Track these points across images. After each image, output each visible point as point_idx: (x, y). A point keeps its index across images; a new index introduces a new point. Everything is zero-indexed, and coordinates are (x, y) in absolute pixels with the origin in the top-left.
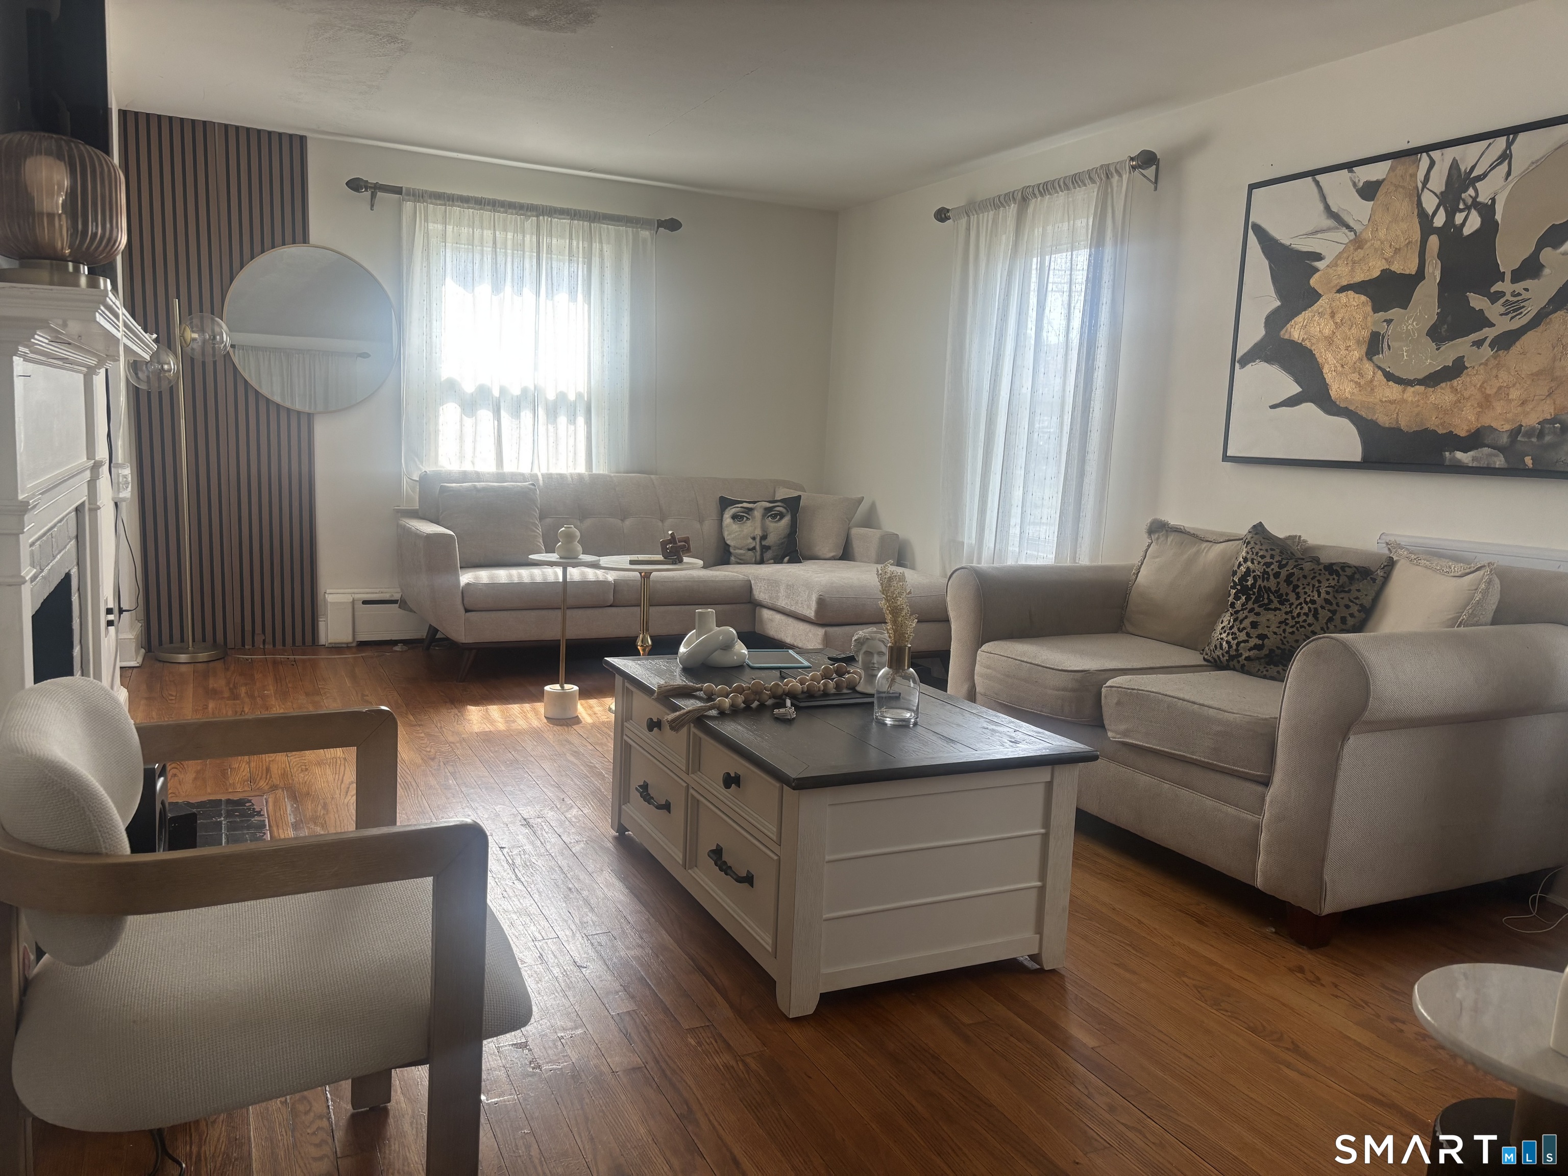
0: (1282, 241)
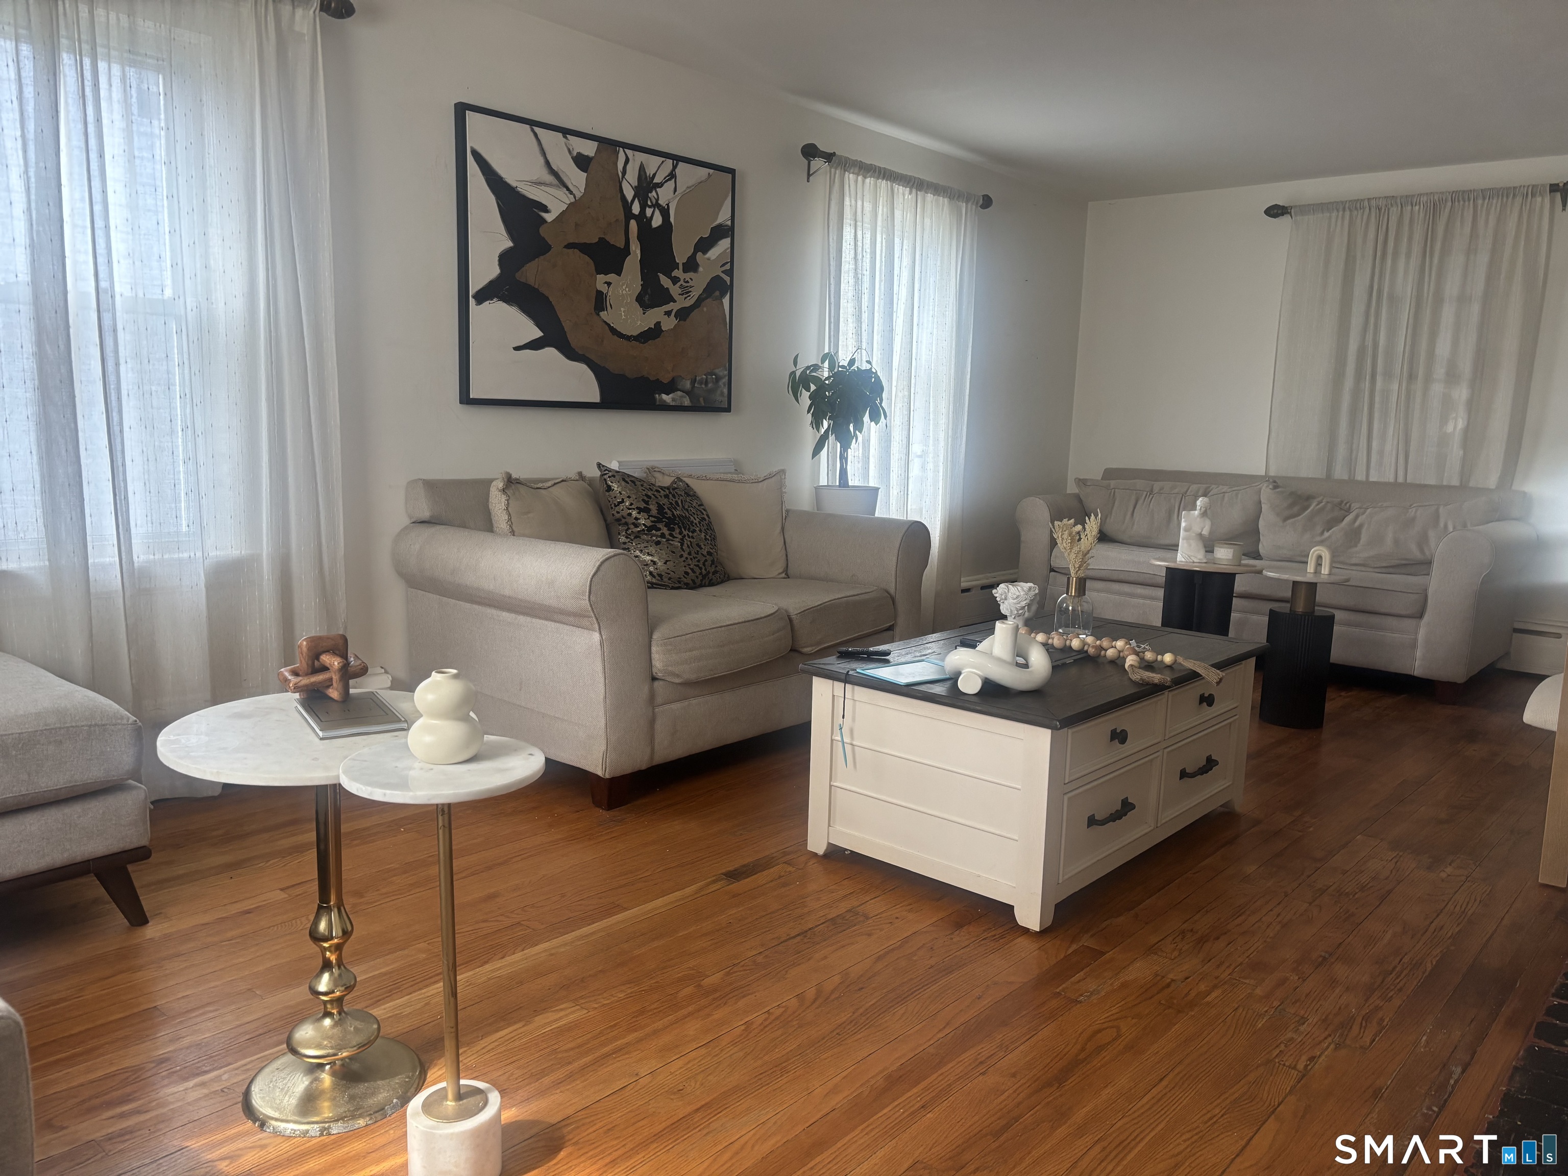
0: (507, 180)
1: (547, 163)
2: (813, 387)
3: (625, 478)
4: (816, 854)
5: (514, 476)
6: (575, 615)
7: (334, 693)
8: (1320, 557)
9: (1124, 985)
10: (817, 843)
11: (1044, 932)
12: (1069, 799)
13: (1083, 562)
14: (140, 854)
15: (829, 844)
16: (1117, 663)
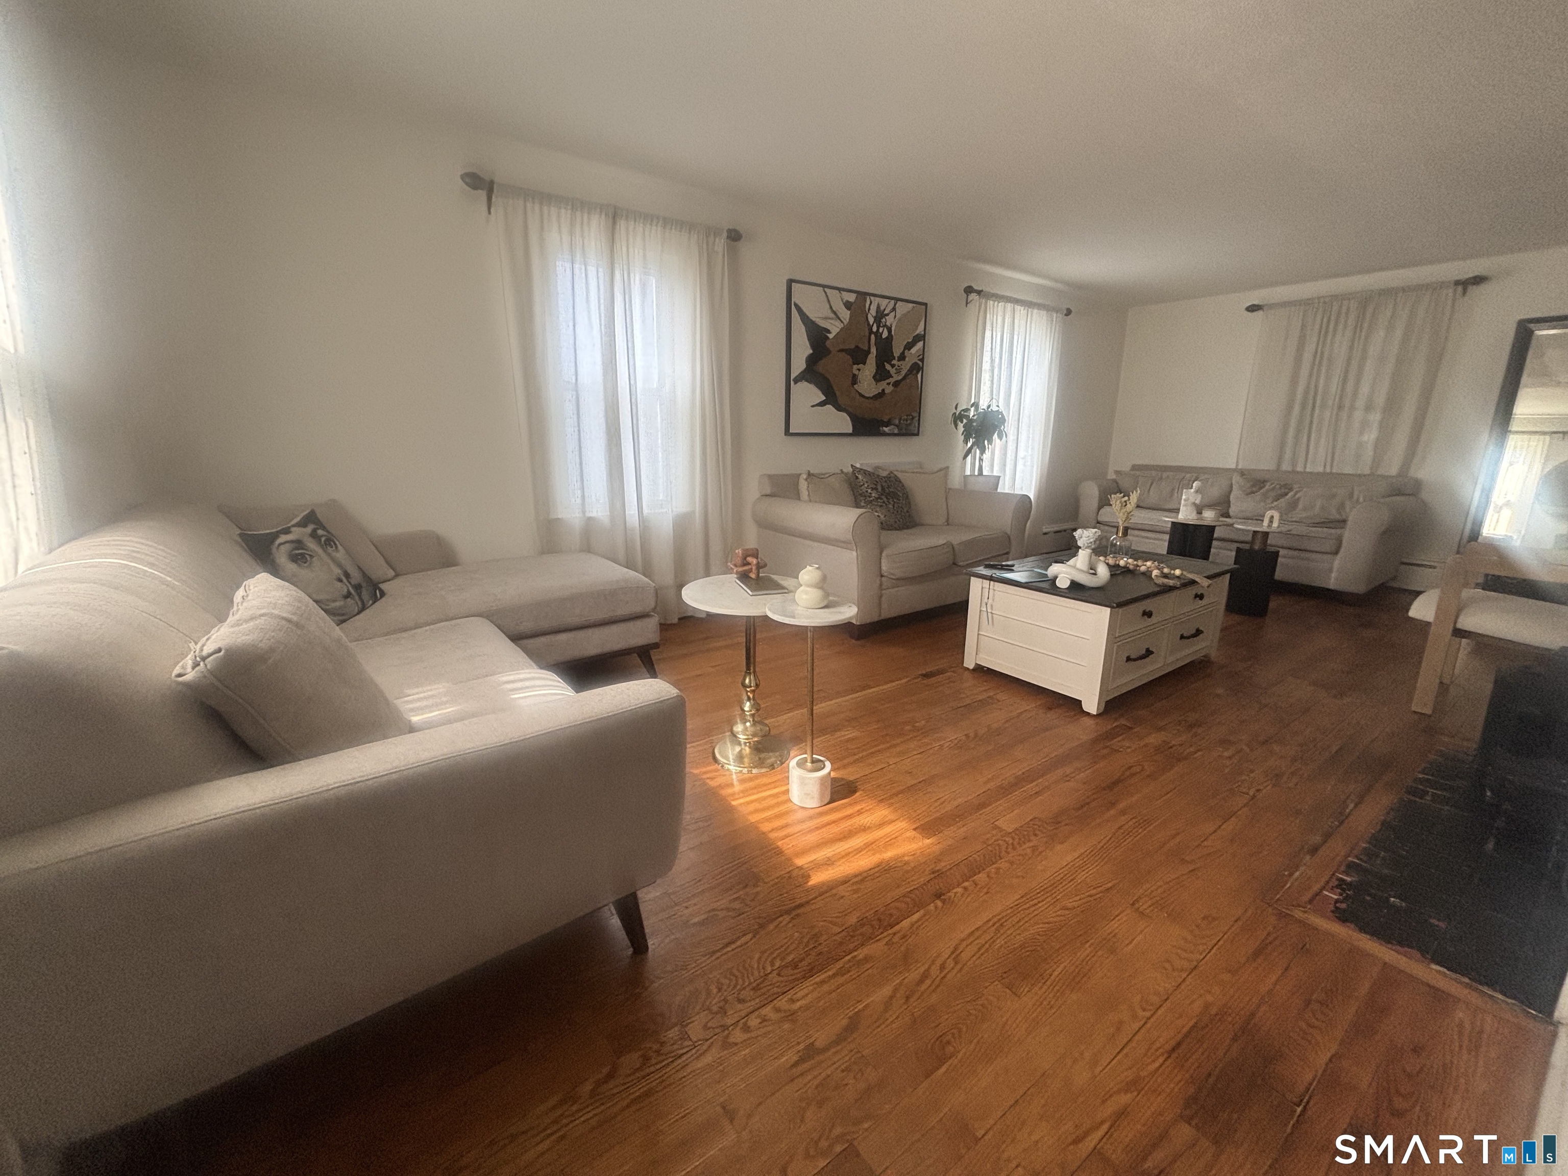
0: (811, 317)
1: (831, 307)
2: (965, 421)
3: (865, 472)
4: (968, 669)
5: (812, 472)
6: (844, 542)
7: (753, 576)
8: (1272, 517)
9: (1146, 745)
10: (969, 663)
11: (1098, 715)
12: (1118, 646)
13: (1127, 517)
14: (656, 646)
15: (976, 664)
16: (1147, 575)
